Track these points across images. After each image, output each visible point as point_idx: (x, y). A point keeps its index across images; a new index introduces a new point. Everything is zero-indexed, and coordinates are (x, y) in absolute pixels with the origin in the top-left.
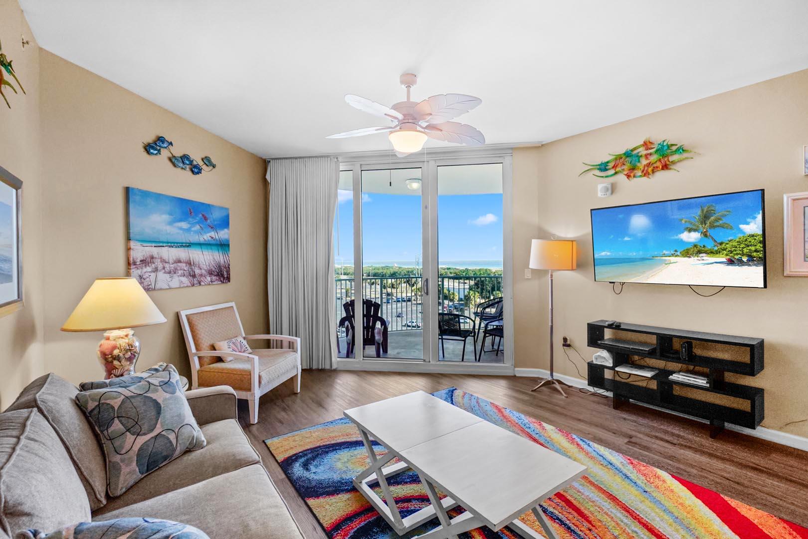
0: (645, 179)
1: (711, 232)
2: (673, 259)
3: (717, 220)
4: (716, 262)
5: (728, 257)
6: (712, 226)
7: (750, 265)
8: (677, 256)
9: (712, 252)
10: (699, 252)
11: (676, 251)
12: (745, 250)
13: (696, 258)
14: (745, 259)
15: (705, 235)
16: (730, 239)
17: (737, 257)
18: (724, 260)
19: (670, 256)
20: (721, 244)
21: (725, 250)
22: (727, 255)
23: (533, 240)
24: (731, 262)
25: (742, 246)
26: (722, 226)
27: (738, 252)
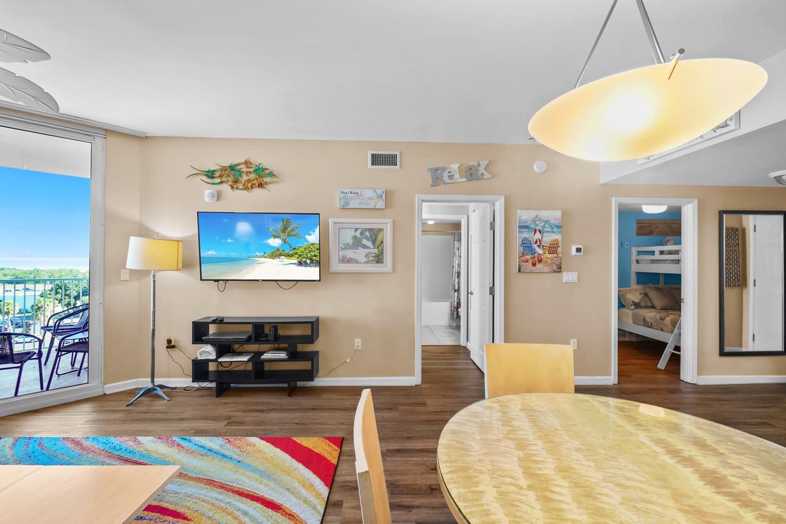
0: (245, 192)
1: (288, 239)
2: (263, 260)
3: (292, 230)
4: (291, 263)
5: (298, 260)
6: (289, 235)
7: (311, 266)
8: (266, 257)
9: (288, 256)
10: (281, 255)
11: (265, 253)
12: (309, 255)
13: (278, 260)
14: (308, 261)
15: (284, 241)
16: (300, 245)
17: (304, 260)
18: (296, 261)
19: (261, 257)
20: (294, 249)
21: (296, 254)
22: (298, 258)
23: (131, 237)
24: (300, 264)
25: (307, 251)
26: (295, 235)
27: (305, 256)
